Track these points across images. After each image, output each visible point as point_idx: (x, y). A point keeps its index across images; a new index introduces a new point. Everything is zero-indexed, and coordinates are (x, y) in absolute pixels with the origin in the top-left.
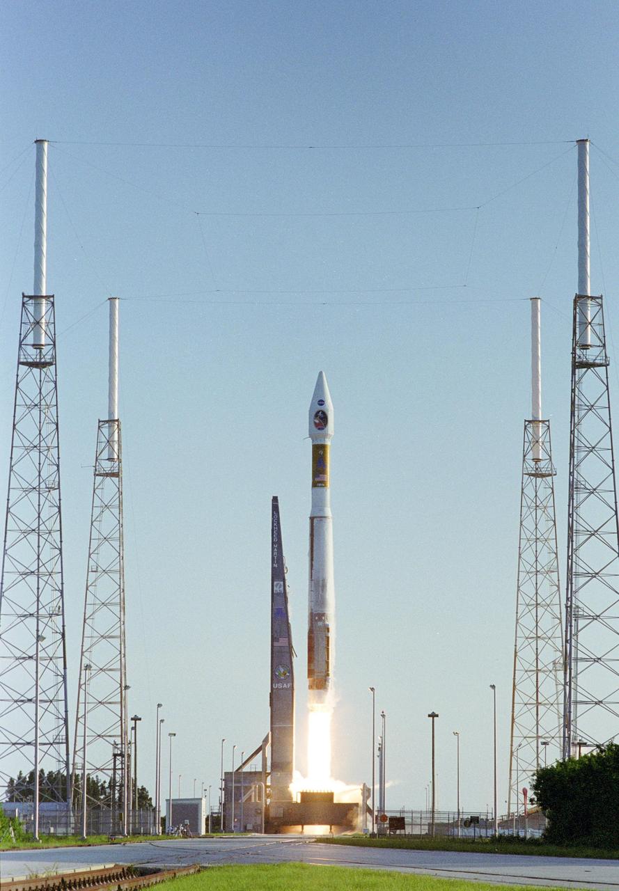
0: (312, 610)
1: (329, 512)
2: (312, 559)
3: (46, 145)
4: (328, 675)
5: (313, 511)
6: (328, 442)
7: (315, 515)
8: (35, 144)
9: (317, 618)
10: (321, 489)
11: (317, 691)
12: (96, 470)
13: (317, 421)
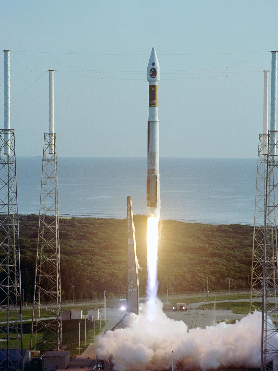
0: (149, 168)
1: (157, 119)
2: (149, 143)
3: (9, 53)
4: (157, 200)
5: (149, 119)
6: (157, 84)
7: (150, 121)
8: (4, 52)
9: (151, 172)
10: (153, 107)
11: (151, 207)
12: (43, 158)
13: (151, 74)
